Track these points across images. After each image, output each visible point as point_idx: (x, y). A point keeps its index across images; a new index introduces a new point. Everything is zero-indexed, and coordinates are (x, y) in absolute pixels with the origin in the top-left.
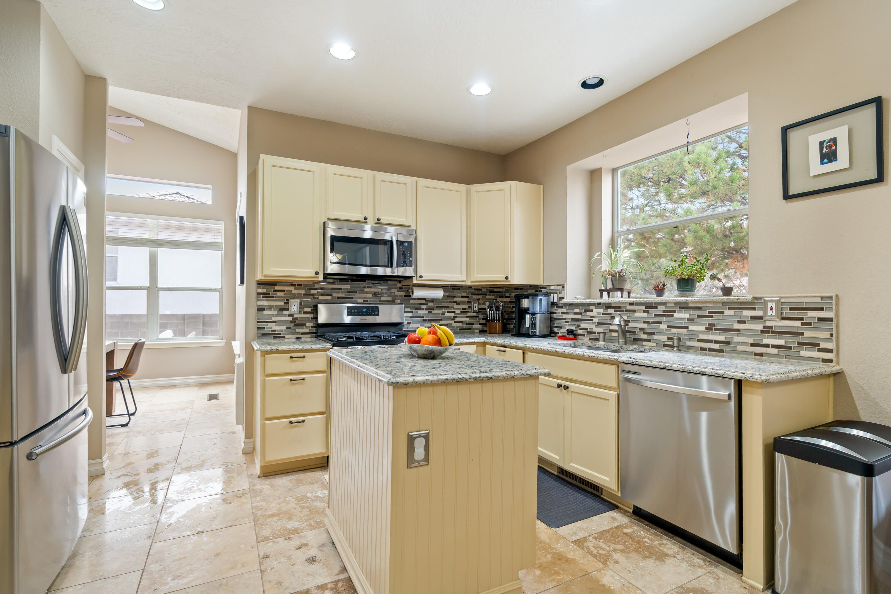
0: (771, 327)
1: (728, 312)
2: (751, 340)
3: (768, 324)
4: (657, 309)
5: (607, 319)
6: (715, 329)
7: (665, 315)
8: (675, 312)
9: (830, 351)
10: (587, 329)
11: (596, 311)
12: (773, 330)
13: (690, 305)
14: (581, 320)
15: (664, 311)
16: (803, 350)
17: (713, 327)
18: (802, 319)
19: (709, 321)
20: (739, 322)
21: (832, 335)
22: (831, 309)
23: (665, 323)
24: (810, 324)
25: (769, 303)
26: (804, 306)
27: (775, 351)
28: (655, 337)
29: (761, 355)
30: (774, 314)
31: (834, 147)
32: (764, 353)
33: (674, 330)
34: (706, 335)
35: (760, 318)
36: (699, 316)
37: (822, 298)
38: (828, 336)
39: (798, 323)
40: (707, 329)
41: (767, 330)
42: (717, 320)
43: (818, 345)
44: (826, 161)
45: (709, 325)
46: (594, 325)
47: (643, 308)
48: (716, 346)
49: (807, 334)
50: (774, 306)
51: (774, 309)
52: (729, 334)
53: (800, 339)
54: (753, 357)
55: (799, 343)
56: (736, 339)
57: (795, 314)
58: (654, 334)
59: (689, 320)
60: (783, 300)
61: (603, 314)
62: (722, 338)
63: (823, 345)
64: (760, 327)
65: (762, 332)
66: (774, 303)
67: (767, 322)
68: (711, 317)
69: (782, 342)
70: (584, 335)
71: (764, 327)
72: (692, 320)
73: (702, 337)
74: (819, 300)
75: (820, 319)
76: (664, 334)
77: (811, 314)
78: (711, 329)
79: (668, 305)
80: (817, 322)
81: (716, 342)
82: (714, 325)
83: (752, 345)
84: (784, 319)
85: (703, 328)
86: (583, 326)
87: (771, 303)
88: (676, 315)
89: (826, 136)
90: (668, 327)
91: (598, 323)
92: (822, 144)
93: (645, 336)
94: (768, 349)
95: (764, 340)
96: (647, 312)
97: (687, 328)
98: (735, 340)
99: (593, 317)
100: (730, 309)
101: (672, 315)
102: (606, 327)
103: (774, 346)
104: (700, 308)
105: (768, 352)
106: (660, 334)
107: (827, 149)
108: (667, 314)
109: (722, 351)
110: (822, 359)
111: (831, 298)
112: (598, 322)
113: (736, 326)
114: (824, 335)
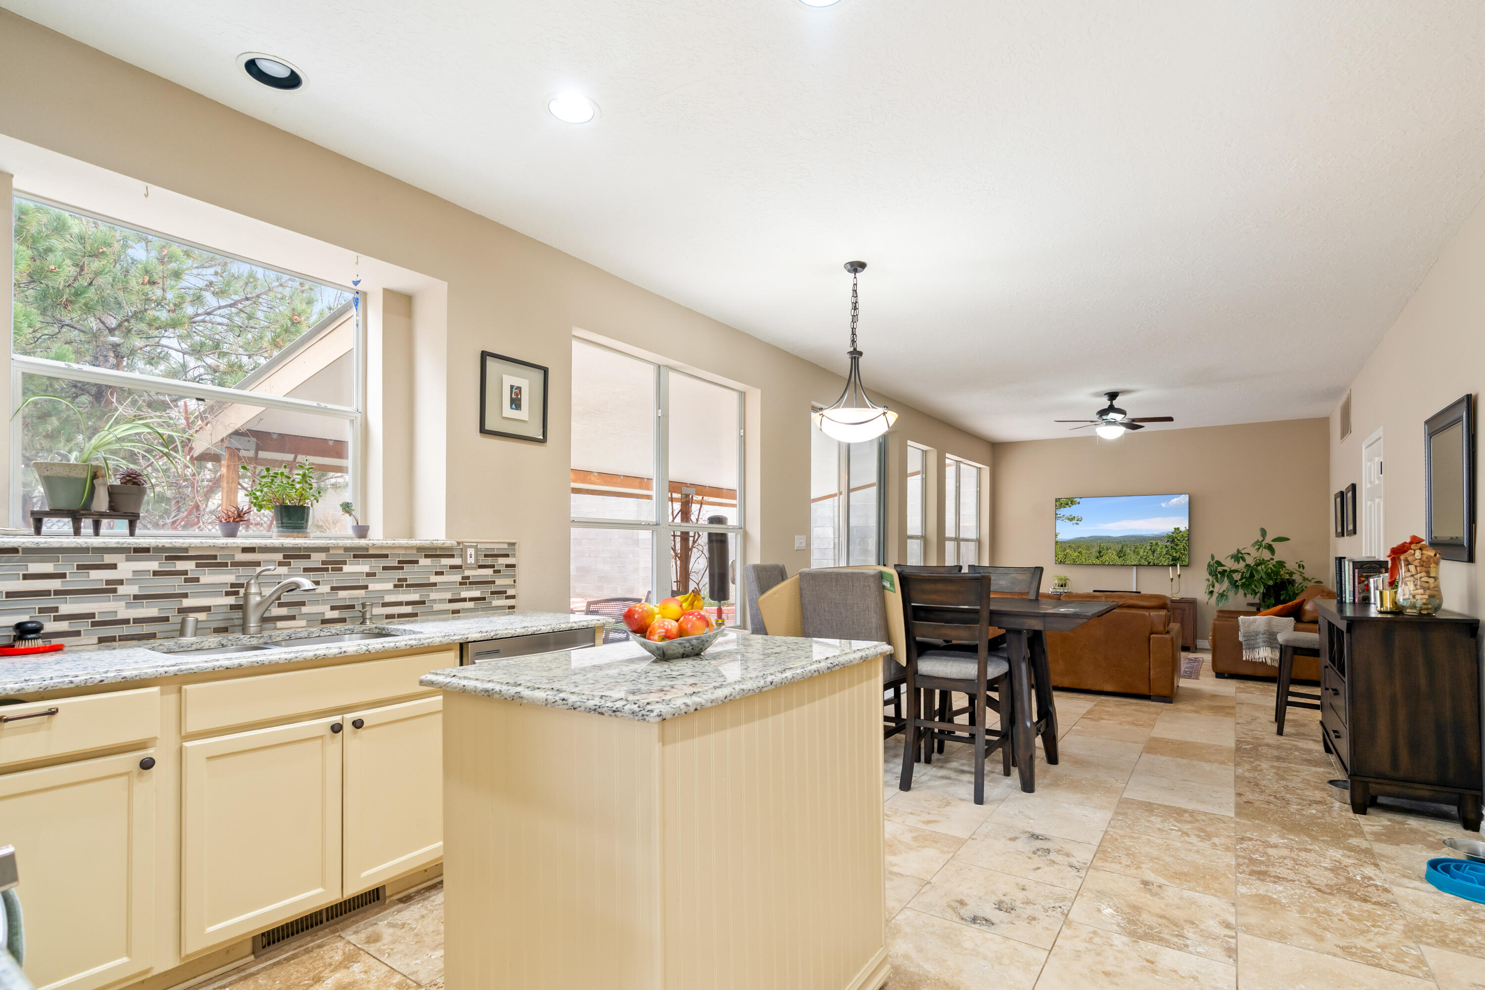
0: (469, 578)
1: (423, 562)
2: (449, 596)
3: (466, 574)
4: (310, 558)
5: (175, 585)
6: (407, 586)
7: (327, 570)
8: (345, 563)
9: (513, 597)
10: (92, 615)
11: (126, 568)
12: (471, 580)
13: (371, 552)
14: (57, 593)
15: (323, 563)
16: (495, 600)
17: (405, 583)
18: (494, 566)
19: (400, 574)
20: (437, 573)
21: (515, 581)
22: (514, 556)
23: (326, 582)
24: (500, 571)
25: (468, 550)
26: (496, 553)
27: (471, 605)
28: (305, 610)
29: (457, 612)
30: (472, 562)
31: (519, 395)
32: (461, 609)
33: (342, 594)
34: (394, 596)
35: (460, 567)
36: (384, 568)
37: (508, 544)
38: (513, 583)
39: (490, 571)
40: (396, 586)
41: (466, 582)
42: (410, 574)
43: (505, 592)
44: (513, 407)
45: (399, 580)
46: (123, 603)
47: (279, 557)
48: (408, 609)
49: (499, 582)
50: (472, 553)
51: (473, 556)
52: (424, 591)
53: (493, 588)
54: (451, 615)
55: (491, 593)
56: (433, 596)
57: (489, 561)
58: (303, 604)
59: (369, 575)
60: (479, 546)
61: (156, 573)
62: (415, 597)
63: (509, 592)
64: (458, 578)
65: (461, 584)
66: (473, 550)
67: (465, 571)
68: (402, 568)
69: (478, 594)
70: (77, 633)
71: (463, 578)
72: (374, 574)
73: (388, 599)
74: (506, 546)
75: (507, 566)
76: (324, 602)
77: (500, 561)
78: (402, 586)
79: (331, 552)
80: (505, 568)
81: (408, 603)
82: (406, 580)
83: (451, 601)
84: (480, 567)
85: (390, 586)
86: (66, 608)
87: (471, 550)
88: (347, 568)
89: (515, 381)
90: (333, 588)
91: (136, 597)
92: (511, 390)
93: (284, 611)
94: (465, 603)
95: (462, 593)
96: (289, 564)
97: (366, 587)
98: (431, 598)
99: (121, 582)
100: (426, 556)
101: (341, 569)
102: (174, 604)
103: (471, 599)
104: (386, 556)
105: (465, 607)
106: (316, 602)
107: (515, 396)
108: (330, 566)
109: (415, 615)
111: (514, 544)
112: (138, 593)
113: (434, 579)
114: (510, 581)
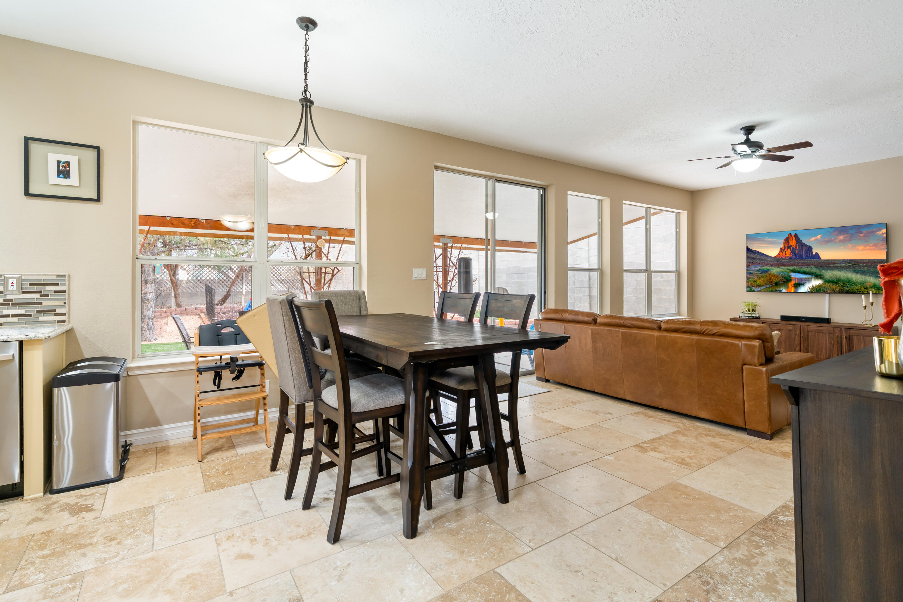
0: (12, 300)
3: (8, 297)
9: (64, 314)
12: (14, 302)
16: (42, 316)
18: (41, 292)
21: (65, 303)
22: (64, 284)
24: (48, 296)
25: (10, 280)
26: (42, 282)
27: (16, 319)
29: (1, 324)
30: (15, 289)
31: (68, 168)
32: (4, 323)
37: (57, 276)
38: (63, 304)
39: (37, 296)
41: (7, 303)
43: (55, 311)
44: (61, 176)
49: (46, 303)
50: (15, 282)
51: (15, 285)
53: (39, 308)
55: (38, 311)
57: (35, 288)
60: (23, 277)
63: (58, 311)
65: (2, 304)
66: (15, 280)
67: (7, 295)
69: (22, 312)
71: (5, 300)
74: (55, 277)
75: (55, 292)
77: (48, 288)
80: (53, 294)
84: (24, 292)
87: (12, 280)
89: (64, 158)
92: (59, 162)
94: (8, 318)
95: (4, 311)
103: (14, 316)
105: (8, 321)
107: (62, 168)
110: (58, 321)
111: (64, 276)
114: (61, 303)
